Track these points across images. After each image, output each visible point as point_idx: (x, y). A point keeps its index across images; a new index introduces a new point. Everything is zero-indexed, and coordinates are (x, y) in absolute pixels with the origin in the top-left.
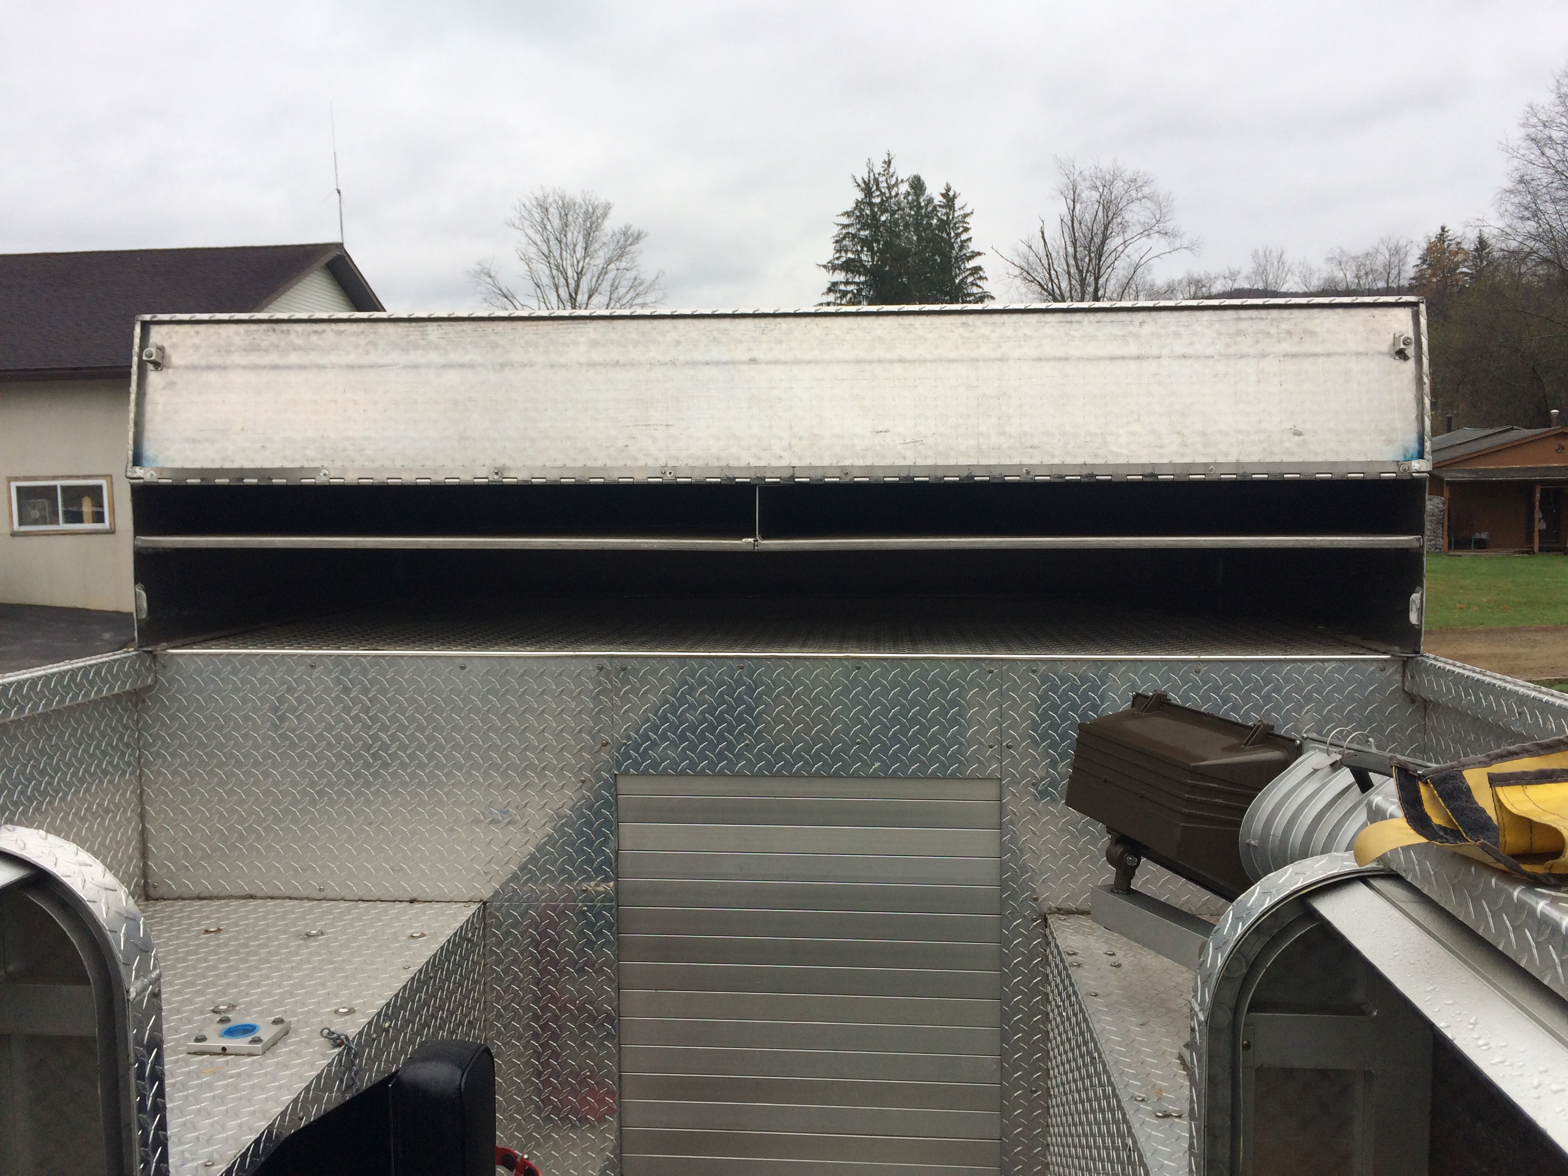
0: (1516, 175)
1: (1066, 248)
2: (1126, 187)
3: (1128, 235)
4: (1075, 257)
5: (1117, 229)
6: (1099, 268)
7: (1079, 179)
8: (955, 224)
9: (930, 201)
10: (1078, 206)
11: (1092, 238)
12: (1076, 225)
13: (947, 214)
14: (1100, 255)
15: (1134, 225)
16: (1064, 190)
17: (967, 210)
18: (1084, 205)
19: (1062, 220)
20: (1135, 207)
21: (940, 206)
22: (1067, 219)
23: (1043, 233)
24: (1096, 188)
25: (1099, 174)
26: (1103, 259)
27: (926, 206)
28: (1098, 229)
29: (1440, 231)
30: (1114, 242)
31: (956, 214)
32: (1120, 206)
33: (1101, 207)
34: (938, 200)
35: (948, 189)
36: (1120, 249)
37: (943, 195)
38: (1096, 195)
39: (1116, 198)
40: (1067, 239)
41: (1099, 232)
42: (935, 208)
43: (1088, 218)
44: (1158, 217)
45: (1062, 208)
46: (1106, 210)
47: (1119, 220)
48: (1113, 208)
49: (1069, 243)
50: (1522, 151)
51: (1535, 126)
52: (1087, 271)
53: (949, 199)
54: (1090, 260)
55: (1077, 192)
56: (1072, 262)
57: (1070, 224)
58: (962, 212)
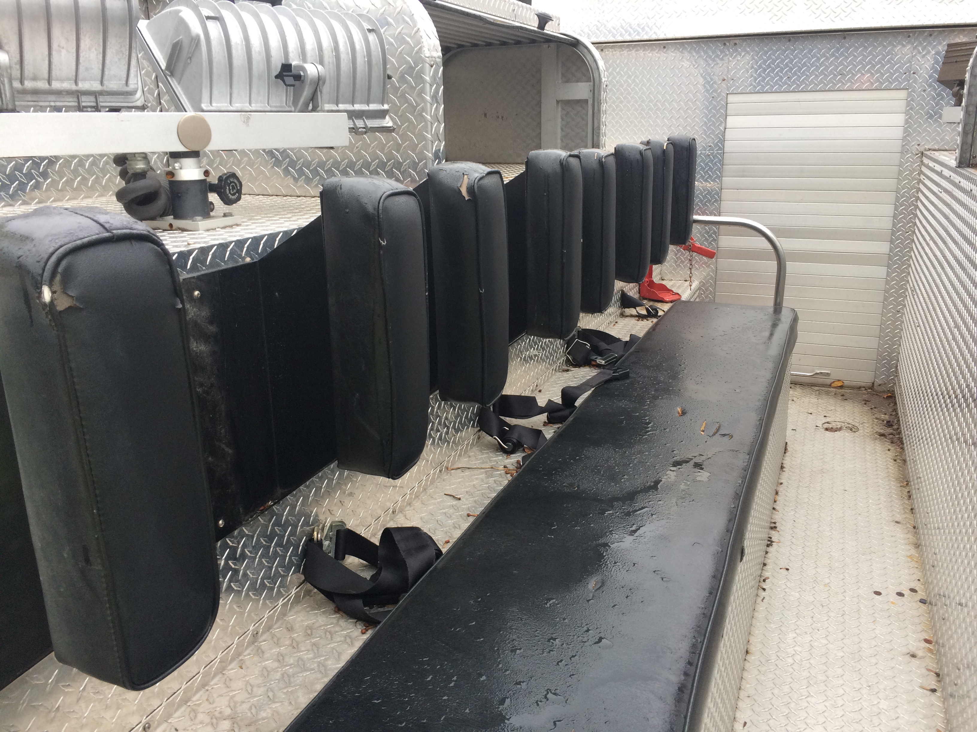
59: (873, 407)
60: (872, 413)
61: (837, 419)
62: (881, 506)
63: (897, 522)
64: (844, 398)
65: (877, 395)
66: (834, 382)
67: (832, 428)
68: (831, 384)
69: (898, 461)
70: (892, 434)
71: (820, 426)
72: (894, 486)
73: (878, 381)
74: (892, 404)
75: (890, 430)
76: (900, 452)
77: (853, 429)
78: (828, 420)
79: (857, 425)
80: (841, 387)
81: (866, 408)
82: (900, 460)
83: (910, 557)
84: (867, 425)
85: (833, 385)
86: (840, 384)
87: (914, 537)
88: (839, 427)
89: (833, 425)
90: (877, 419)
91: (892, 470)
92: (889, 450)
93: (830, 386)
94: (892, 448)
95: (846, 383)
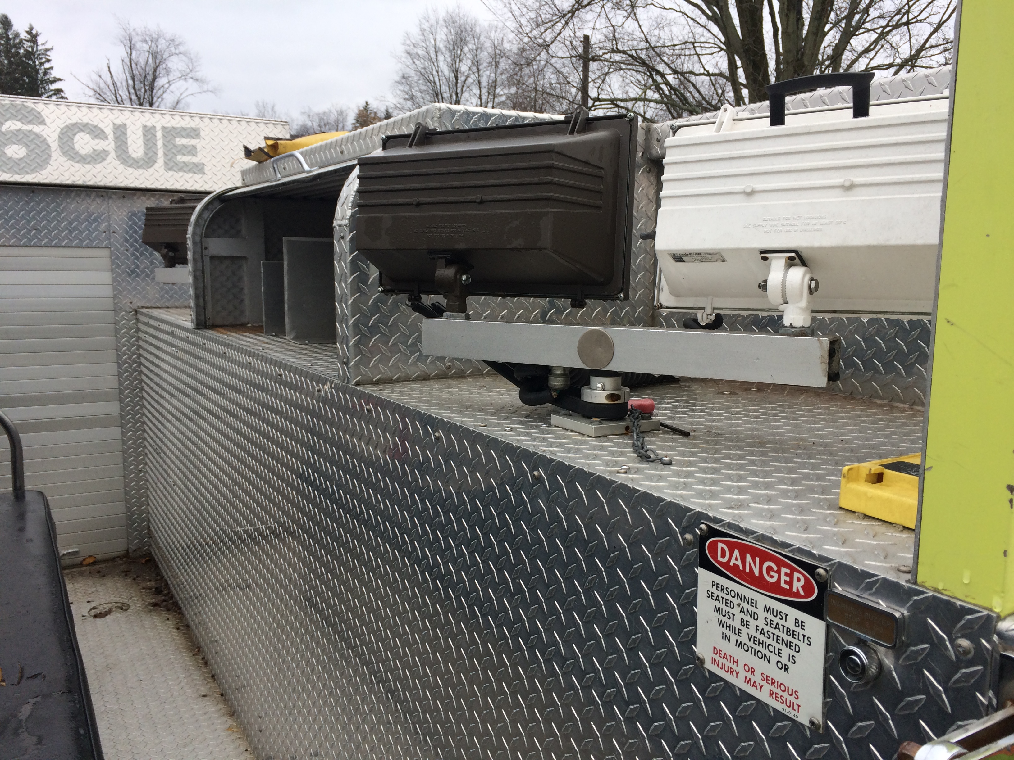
0: (401, 73)
1: (127, 81)
2: (167, 44)
3: (171, 77)
4: (134, 88)
5: (163, 72)
6: (152, 98)
7: (133, 33)
8: (39, 55)
9: (17, 35)
10: (134, 53)
11: (145, 76)
12: (133, 65)
13: (32, 47)
14: (152, 89)
15: (175, 71)
16: (123, 39)
17: (48, 46)
18: (138, 52)
19: (123, 61)
20: (174, 59)
21: (25, 40)
22: (127, 60)
23: (109, 67)
24: (145, 41)
25: (148, 33)
26: (155, 91)
27: (14, 39)
28: (150, 70)
29: (365, 104)
30: (161, 81)
31: (39, 48)
32: (164, 56)
33: (150, 56)
34: (24, 35)
35: (32, 29)
36: (166, 86)
37: (27, 32)
38: (146, 47)
39: (161, 51)
40: (128, 74)
41: (151, 73)
42: (21, 41)
43: (142, 62)
44: (191, 67)
45: (122, 52)
46: (154, 57)
47: (164, 66)
48: (159, 57)
49: (129, 78)
50: (404, 59)
51: (409, 46)
52: (144, 98)
53: (33, 37)
54: (146, 91)
55: (133, 42)
56: (132, 91)
57: (129, 64)
58: (43, 47)
59: (135, 576)
60: (137, 583)
61: (103, 601)
62: (183, 684)
63: (204, 696)
64: (102, 575)
65: (134, 562)
66: (84, 560)
67: (100, 613)
68: (82, 561)
69: (182, 628)
70: (164, 601)
71: (87, 614)
72: (186, 658)
73: (132, 547)
74: (153, 569)
75: (160, 598)
76: (180, 618)
77: (123, 608)
78: (93, 605)
79: (126, 601)
80: (94, 563)
81: (129, 580)
82: (183, 626)
83: (229, 728)
84: (136, 599)
85: (84, 563)
86: (91, 560)
87: (225, 705)
88: (107, 609)
89: (101, 609)
90: (143, 588)
91: (179, 640)
92: (168, 619)
93: (81, 565)
94: (170, 616)
95: (99, 557)
